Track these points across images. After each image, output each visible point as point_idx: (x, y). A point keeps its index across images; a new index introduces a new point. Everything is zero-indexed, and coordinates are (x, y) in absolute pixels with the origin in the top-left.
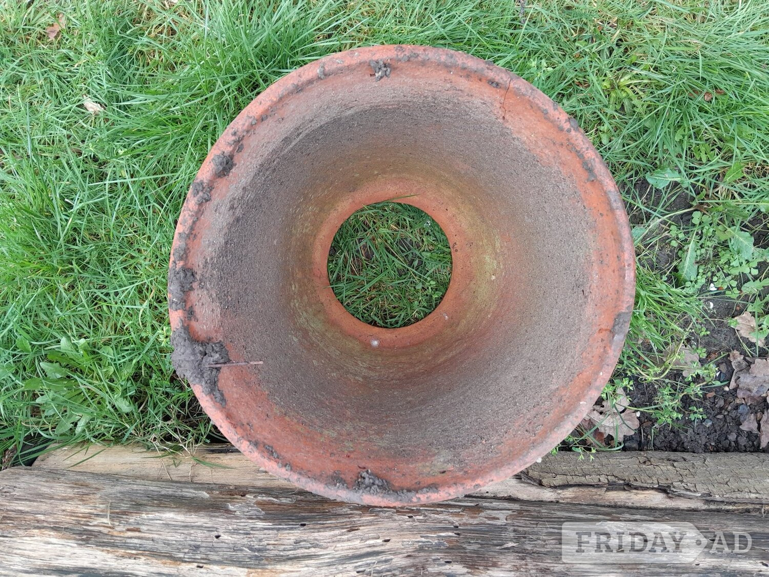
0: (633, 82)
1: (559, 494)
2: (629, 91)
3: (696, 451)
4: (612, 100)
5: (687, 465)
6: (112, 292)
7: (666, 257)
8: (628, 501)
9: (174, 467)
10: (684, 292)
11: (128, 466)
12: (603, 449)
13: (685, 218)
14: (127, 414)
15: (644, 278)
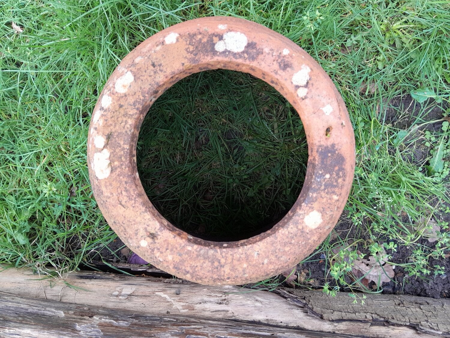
0: (402, 26)
1: (336, 326)
2: (399, 32)
3: (435, 297)
4: (387, 38)
5: (430, 308)
6: (17, 156)
7: (421, 154)
8: (387, 334)
9: (49, 287)
10: (434, 180)
11: (17, 285)
12: (368, 292)
13: (436, 126)
14: (24, 245)
15: (404, 168)
